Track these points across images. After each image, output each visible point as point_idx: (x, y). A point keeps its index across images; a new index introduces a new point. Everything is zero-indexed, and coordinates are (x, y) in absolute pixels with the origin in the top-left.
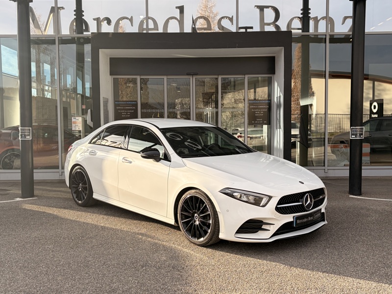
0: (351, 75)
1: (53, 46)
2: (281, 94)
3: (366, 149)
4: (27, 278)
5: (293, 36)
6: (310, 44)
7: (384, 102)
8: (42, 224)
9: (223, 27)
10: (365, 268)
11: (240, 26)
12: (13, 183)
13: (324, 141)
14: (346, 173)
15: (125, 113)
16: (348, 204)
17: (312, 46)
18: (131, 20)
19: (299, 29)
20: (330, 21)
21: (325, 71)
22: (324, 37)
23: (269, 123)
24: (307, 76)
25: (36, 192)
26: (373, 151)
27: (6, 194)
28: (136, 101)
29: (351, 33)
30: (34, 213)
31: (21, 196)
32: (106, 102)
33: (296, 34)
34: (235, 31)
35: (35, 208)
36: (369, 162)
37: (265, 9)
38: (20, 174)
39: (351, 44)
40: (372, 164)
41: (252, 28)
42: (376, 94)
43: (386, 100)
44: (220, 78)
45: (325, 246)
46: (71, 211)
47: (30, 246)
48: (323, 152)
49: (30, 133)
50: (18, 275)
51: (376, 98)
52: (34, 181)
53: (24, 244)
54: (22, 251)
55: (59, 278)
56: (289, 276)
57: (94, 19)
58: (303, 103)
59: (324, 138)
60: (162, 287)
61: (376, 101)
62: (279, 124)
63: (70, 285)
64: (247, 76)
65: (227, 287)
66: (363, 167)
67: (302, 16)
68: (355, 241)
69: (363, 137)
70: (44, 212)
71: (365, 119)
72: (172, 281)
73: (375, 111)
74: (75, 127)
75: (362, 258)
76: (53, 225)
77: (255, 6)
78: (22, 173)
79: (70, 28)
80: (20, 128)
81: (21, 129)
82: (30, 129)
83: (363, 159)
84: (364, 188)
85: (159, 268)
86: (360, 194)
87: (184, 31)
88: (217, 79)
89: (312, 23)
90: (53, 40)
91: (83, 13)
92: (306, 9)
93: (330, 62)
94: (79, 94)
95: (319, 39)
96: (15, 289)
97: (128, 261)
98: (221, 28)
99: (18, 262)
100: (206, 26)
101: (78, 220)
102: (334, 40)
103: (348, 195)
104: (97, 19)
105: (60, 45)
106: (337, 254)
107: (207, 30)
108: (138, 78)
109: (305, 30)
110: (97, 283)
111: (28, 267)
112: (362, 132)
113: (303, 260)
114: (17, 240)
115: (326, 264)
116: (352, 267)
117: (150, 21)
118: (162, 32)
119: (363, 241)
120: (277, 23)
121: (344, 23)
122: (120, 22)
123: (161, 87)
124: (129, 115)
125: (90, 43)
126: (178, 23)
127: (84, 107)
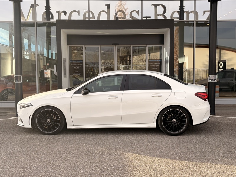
0: (209, 46)
1: (34, 27)
2: (168, 56)
3: (217, 89)
4: (26, 160)
5: (175, 22)
6: (184, 27)
7: (227, 62)
9: (132, 16)
10: (219, 154)
11: (143, 16)
12: (9, 109)
15: (76, 68)
17: (185, 28)
18: (78, 12)
19: (177, 18)
20: (196, 14)
21: (193, 44)
22: (193, 23)
24: (182, 45)
26: (221, 90)
27: (7, 115)
28: (82, 60)
29: (209, 20)
32: (65, 61)
33: (177, 21)
34: (141, 19)
37: (157, 6)
39: (209, 27)
40: (221, 97)
41: (150, 17)
43: (228, 60)
44: (132, 46)
45: (195, 143)
47: (25, 143)
49: (21, 79)
50: (21, 159)
53: (21, 142)
54: (21, 146)
55: (45, 160)
57: (57, 12)
58: (180, 61)
60: (104, 164)
61: (222, 61)
62: (167, 73)
63: (51, 164)
64: (147, 46)
65: (142, 164)
66: (216, 99)
67: (179, 10)
68: (212, 140)
69: (216, 81)
71: (217, 71)
72: (110, 161)
73: (221, 67)
74: (46, 75)
75: (217, 149)
77: (152, 4)
79: (42, 17)
80: (15, 76)
82: (21, 76)
83: (216, 95)
85: (102, 154)
86: (214, 114)
87: (110, 19)
88: (130, 47)
89: (185, 14)
90: (33, 24)
91: (50, 8)
92: (182, 6)
93: (196, 37)
94: (45, 57)
95: (189, 24)
96: (21, 166)
97: (83, 151)
98: (131, 17)
99: (20, 152)
100: (123, 16)
102: (199, 24)
104: (58, 12)
105: (37, 27)
106: (203, 146)
107: (123, 18)
108: (84, 46)
109: (181, 19)
110: (67, 163)
111: (26, 154)
112: (216, 78)
113: (184, 150)
114: (17, 140)
115: (197, 152)
116: (212, 153)
117: (90, 13)
118: (97, 19)
119: (217, 140)
120: (165, 15)
121: (204, 15)
122: (72, 13)
123: (97, 53)
124: (78, 68)
125: (55, 26)
126: (106, 14)
127: (48, 64)
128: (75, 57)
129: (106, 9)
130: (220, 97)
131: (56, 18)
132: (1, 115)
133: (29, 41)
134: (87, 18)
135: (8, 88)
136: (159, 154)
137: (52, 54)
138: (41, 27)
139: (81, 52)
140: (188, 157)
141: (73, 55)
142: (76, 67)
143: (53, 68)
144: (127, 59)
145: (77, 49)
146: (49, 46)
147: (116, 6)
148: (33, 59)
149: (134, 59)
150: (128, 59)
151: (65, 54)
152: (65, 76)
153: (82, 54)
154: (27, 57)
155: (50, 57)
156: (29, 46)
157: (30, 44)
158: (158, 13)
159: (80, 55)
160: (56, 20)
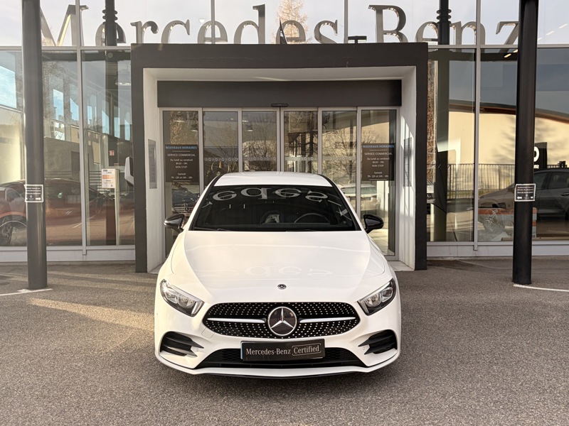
0: (515, 110)
1: (75, 63)
2: (411, 136)
4: (49, 414)
5: (429, 51)
6: (451, 62)
8: (63, 330)
9: (320, 35)
10: (556, 396)
11: (349, 35)
12: (15, 267)
13: (473, 203)
14: (508, 251)
15: (180, 164)
16: (514, 297)
17: (453, 64)
18: (187, 25)
19: (433, 40)
20: (479, 30)
22: (473, 51)
23: (391, 176)
24: (446, 106)
25: (50, 281)
27: (6, 284)
28: (196, 145)
30: (51, 313)
31: (28, 286)
32: (152, 146)
33: (433, 48)
34: (343, 42)
35: (50, 304)
37: (384, 11)
38: (26, 253)
41: (364, 38)
44: (320, 111)
45: (490, 362)
46: (106, 309)
47: (49, 364)
49: (41, 192)
50: (35, 409)
51: (535, 142)
52: (48, 264)
53: (39, 361)
54: (37, 371)
55: (98, 414)
57: (132, 24)
58: (441, 148)
59: (473, 199)
61: (536, 145)
62: (408, 179)
64: (360, 109)
66: (533, 243)
67: (438, 21)
68: (533, 354)
69: (533, 199)
70: (64, 311)
73: (535, 159)
74: (106, 183)
75: (548, 380)
76: (81, 330)
77: (370, 6)
78: (29, 251)
79: (96, 36)
80: (26, 185)
81: (28, 187)
82: (41, 187)
84: (535, 272)
86: (529, 283)
87: (264, 41)
88: (316, 111)
89: (452, 31)
90: (73, 54)
91: (116, 15)
92: (444, 11)
93: (481, 88)
94: (105, 134)
95: (464, 55)
98: (318, 38)
99: (32, 388)
100: (298, 36)
101: (117, 322)
102: (491, 56)
103: (511, 283)
104: (136, 24)
105: (83, 62)
106: (510, 374)
107: (296, 41)
108: (200, 110)
109: (443, 41)
110: (156, 421)
111: (49, 397)
113: (462, 384)
114: (28, 354)
115: (496, 390)
116: (536, 394)
117: (216, 27)
118: (233, 43)
119: (546, 354)
120: (401, 31)
121: (499, 31)
122: (171, 28)
123: (233, 124)
124: (186, 165)
125: (129, 59)
126: (256, 30)
127: (112, 153)
128: (178, 134)
129: (254, 16)
131: (130, 38)
133: (66, 97)
134: (208, 39)
136: (398, 396)
137: (122, 127)
138: (93, 62)
139: (192, 123)
140: (474, 405)
141: (175, 130)
142: (180, 162)
143: (123, 164)
144: (304, 139)
145: (183, 115)
146: (115, 107)
147: (278, 11)
148: (74, 140)
149: (326, 140)
150: (308, 140)
151: (153, 130)
152: (154, 186)
153: (196, 127)
154: (60, 136)
155: (117, 135)
156: (65, 108)
157: (69, 102)
158: (385, 29)
159: (191, 129)
160: (130, 45)
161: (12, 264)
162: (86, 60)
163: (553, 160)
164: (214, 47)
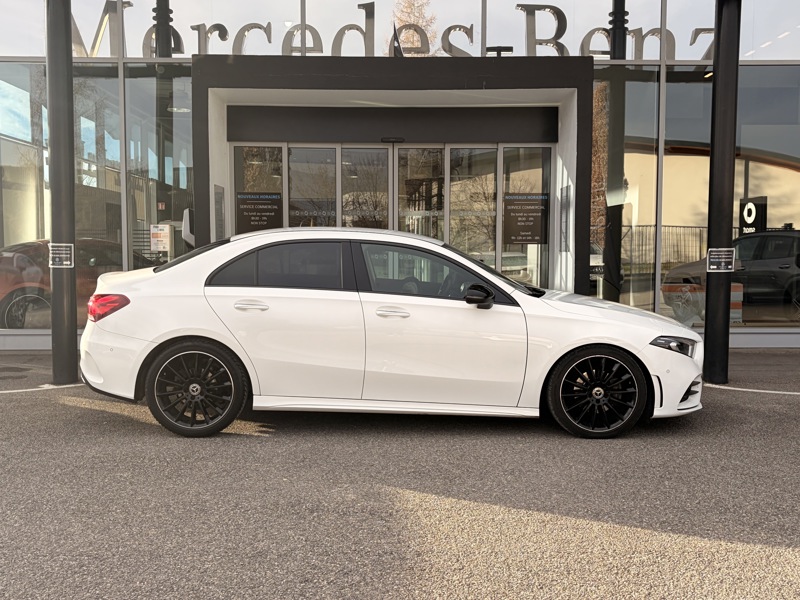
0: (709, 149)
1: (115, 80)
2: (570, 183)
3: (737, 294)
4: (89, 531)
5: (595, 67)
6: (627, 83)
7: (768, 203)
8: (102, 434)
9: (450, 45)
10: (740, 516)
11: (488, 46)
13: (654, 279)
15: (257, 218)
17: (631, 87)
18: (268, 30)
19: (604, 53)
20: (668, 40)
21: (658, 140)
22: (656, 69)
23: (544, 240)
24: (620, 145)
26: (749, 300)
27: (21, 377)
28: (279, 194)
29: (711, 62)
30: (84, 413)
31: (52, 380)
32: (220, 195)
33: (601, 63)
34: (479, 55)
35: (84, 403)
36: (741, 320)
37: (537, 12)
38: (50, 338)
39: (710, 85)
40: (747, 324)
41: (510, 49)
42: (750, 186)
43: (772, 197)
44: (448, 148)
45: (661, 477)
47: (86, 474)
48: (651, 301)
49: (70, 254)
50: (70, 525)
51: (750, 195)
53: (72, 471)
54: (71, 482)
55: (152, 532)
56: (596, 530)
57: (193, 28)
58: (612, 200)
59: (654, 274)
60: (353, 548)
61: (751, 200)
62: (566, 241)
63: (174, 544)
64: (501, 147)
65: (479, 548)
66: (731, 330)
67: (611, 26)
68: (718, 468)
69: (732, 269)
70: (102, 412)
71: (735, 235)
72: (373, 538)
73: (750, 220)
74: (156, 244)
75: (733, 498)
76: (125, 435)
77: (518, 5)
78: (54, 335)
79: (144, 44)
80: (50, 245)
81: (53, 247)
82: (70, 247)
83: (731, 315)
84: (733, 370)
85: (345, 514)
86: (725, 382)
88: (441, 151)
89: (630, 41)
90: (113, 68)
91: (171, 16)
92: (619, 13)
93: (667, 120)
94: (152, 179)
95: (644, 74)
96: (71, 551)
97: (282, 502)
98: (447, 49)
99: (67, 502)
100: (418, 44)
102: (677, 75)
104: (198, 28)
105: (126, 80)
106: (685, 490)
107: (418, 53)
108: (284, 146)
109: (617, 56)
110: (227, 540)
111: (88, 512)
112: (730, 259)
113: (622, 502)
114: (58, 462)
115: (665, 509)
116: (716, 514)
117: (308, 33)
118: (330, 55)
119: (735, 468)
120: (560, 41)
121: (694, 42)
122: (246, 33)
123: (330, 167)
124: (264, 221)
125: (189, 75)
126: (361, 37)
127: (162, 207)
128: (254, 181)
129: (360, 18)
130: (746, 322)
131: (190, 48)
132: (4, 378)
133: (100, 127)
134: (297, 50)
135: (27, 284)
137: (176, 170)
138: (139, 79)
139: (274, 165)
141: (249, 174)
142: (256, 216)
143: (180, 218)
144: (429, 190)
145: (260, 154)
146: (167, 143)
147: (395, 10)
148: (111, 186)
149: (456, 191)
150: (435, 191)
151: (221, 172)
153: (278, 171)
154: (89, 181)
155: (169, 181)
156: (97, 143)
157: (103, 135)
158: (539, 36)
159: (272, 174)
160: (190, 57)
161: (28, 353)
162: (131, 77)
163: (775, 222)
164: (304, 60)
